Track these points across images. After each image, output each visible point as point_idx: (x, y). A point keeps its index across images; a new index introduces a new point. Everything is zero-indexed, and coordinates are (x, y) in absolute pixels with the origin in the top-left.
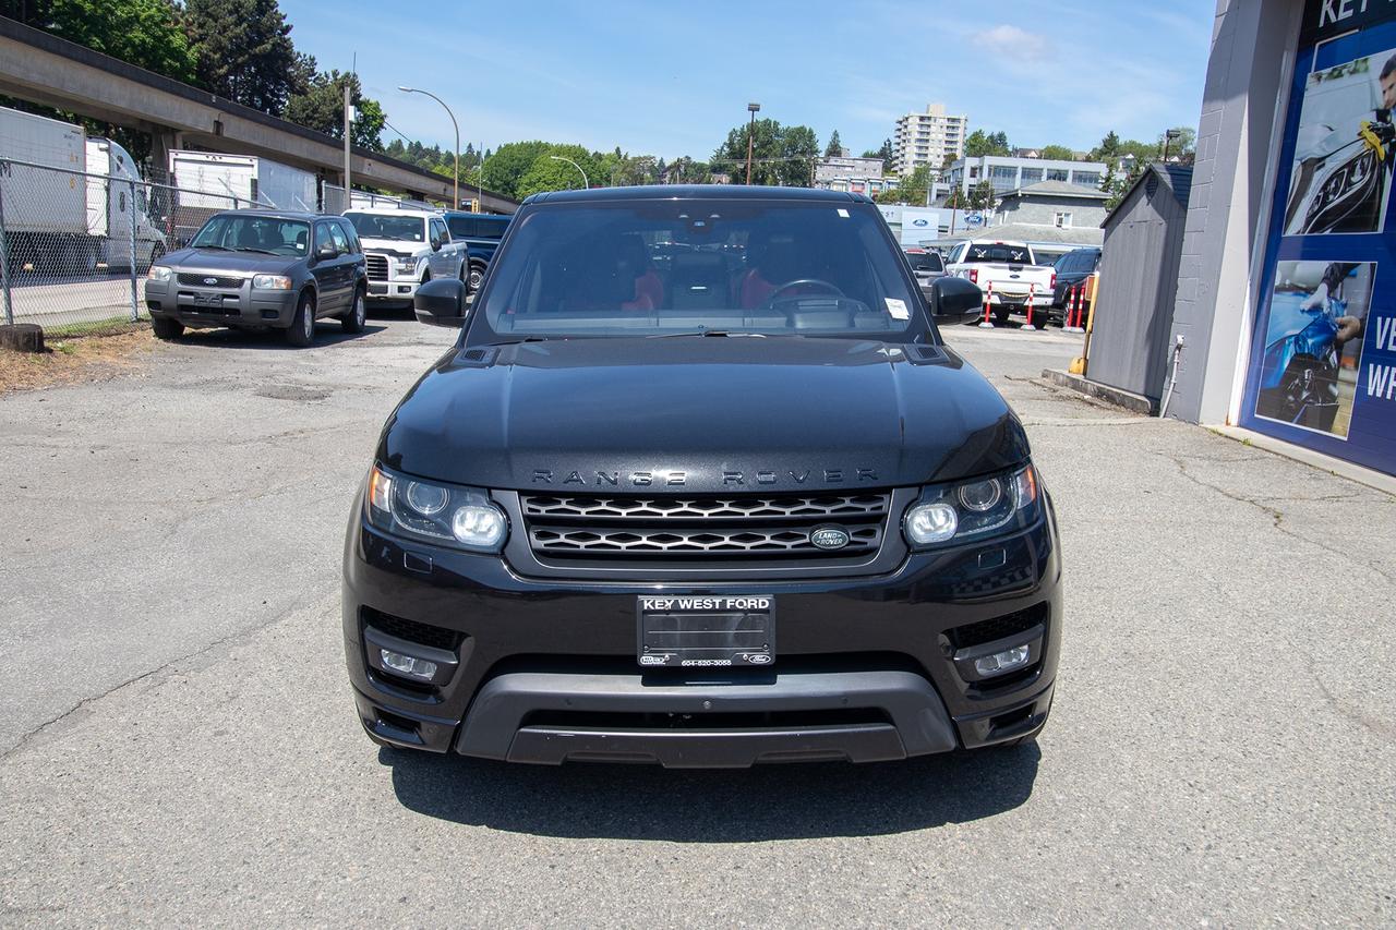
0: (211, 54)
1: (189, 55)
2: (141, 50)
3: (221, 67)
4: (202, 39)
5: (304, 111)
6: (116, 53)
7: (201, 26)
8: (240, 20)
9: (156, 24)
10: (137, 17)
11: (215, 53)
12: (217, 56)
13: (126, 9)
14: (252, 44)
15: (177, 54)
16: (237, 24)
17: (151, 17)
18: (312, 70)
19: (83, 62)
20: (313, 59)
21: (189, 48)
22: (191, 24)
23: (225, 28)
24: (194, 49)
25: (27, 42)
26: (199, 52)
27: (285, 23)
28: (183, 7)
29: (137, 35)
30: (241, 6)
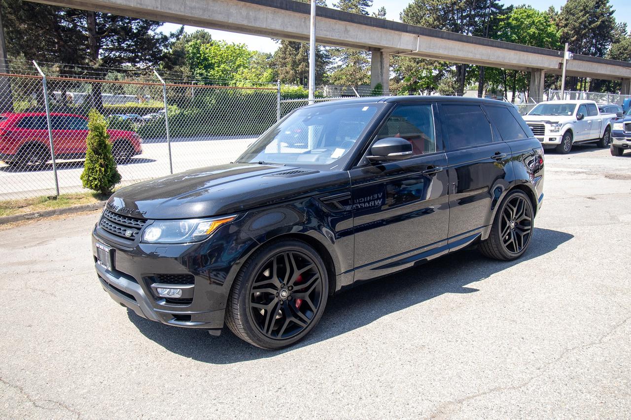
0: (569, 32)
1: (557, 34)
2: (533, 36)
3: (573, 37)
4: (566, 25)
5: (619, 50)
6: (522, 40)
7: (566, 20)
8: (586, 12)
9: (542, 24)
10: (533, 22)
11: (571, 31)
12: (573, 32)
13: (529, 20)
14: (590, 23)
15: (551, 35)
16: (583, 16)
17: (540, 21)
18: (624, 30)
19: (498, 47)
20: (625, 25)
21: (557, 31)
22: (562, 20)
23: (578, 18)
24: (560, 31)
25: (475, 43)
26: (563, 32)
27: (611, 10)
28: (559, 13)
29: (533, 30)
30: (587, 6)
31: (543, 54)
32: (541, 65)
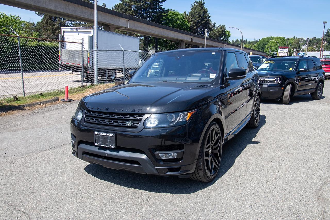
0: (193, 24)
1: (188, 25)
2: (179, 25)
3: (195, 27)
4: (191, 21)
5: (212, 34)
6: (174, 26)
7: (191, 18)
8: (200, 16)
9: (182, 19)
10: (178, 18)
11: (194, 24)
12: (194, 25)
13: (176, 17)
14: (202, 21)
15: (186, 25)
16: (199, 17)
17: (181, 18)
18: (214, 25)
19: (165, 29)
20: (215, 23)
21: (188, 23)
22: (189, 18)
23: (196, 18)
24: (189, 23)
25: (155, 26)
26: (191, 24)
27: (209, 16)
28: (188, 15)
29: (178, 22)
30: (200, 13)
31: (185, 34)
32: (184, 39)
